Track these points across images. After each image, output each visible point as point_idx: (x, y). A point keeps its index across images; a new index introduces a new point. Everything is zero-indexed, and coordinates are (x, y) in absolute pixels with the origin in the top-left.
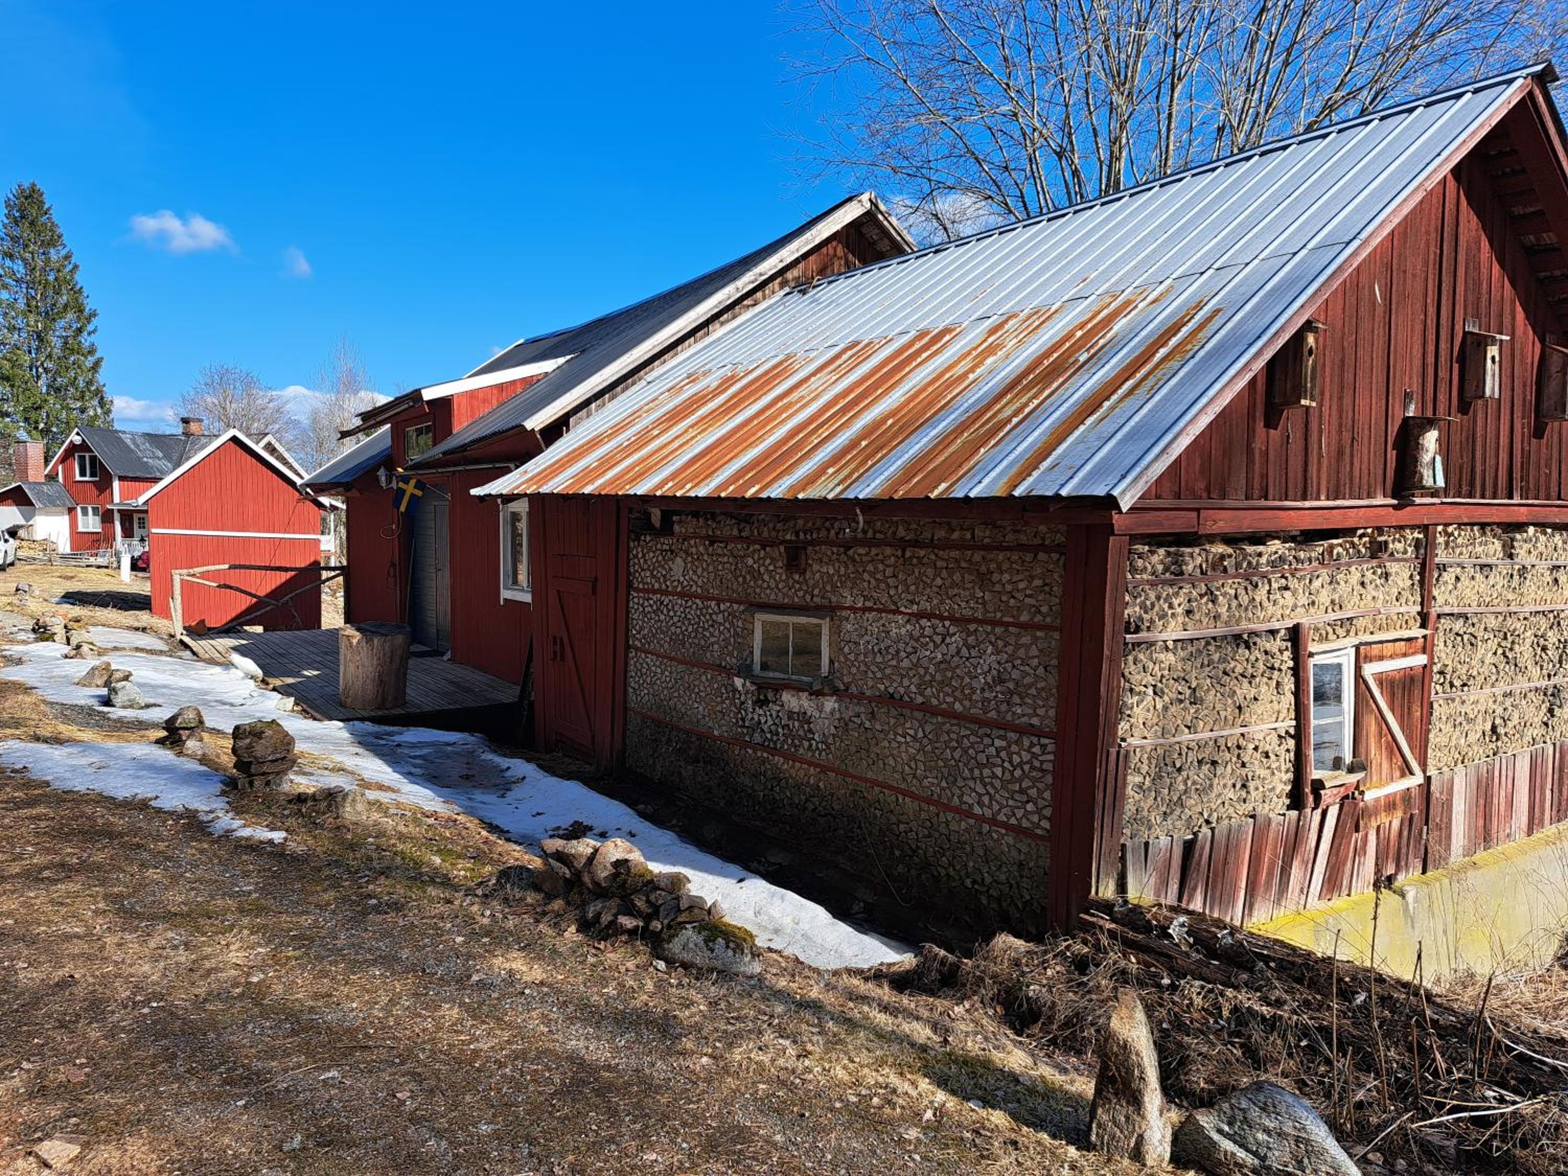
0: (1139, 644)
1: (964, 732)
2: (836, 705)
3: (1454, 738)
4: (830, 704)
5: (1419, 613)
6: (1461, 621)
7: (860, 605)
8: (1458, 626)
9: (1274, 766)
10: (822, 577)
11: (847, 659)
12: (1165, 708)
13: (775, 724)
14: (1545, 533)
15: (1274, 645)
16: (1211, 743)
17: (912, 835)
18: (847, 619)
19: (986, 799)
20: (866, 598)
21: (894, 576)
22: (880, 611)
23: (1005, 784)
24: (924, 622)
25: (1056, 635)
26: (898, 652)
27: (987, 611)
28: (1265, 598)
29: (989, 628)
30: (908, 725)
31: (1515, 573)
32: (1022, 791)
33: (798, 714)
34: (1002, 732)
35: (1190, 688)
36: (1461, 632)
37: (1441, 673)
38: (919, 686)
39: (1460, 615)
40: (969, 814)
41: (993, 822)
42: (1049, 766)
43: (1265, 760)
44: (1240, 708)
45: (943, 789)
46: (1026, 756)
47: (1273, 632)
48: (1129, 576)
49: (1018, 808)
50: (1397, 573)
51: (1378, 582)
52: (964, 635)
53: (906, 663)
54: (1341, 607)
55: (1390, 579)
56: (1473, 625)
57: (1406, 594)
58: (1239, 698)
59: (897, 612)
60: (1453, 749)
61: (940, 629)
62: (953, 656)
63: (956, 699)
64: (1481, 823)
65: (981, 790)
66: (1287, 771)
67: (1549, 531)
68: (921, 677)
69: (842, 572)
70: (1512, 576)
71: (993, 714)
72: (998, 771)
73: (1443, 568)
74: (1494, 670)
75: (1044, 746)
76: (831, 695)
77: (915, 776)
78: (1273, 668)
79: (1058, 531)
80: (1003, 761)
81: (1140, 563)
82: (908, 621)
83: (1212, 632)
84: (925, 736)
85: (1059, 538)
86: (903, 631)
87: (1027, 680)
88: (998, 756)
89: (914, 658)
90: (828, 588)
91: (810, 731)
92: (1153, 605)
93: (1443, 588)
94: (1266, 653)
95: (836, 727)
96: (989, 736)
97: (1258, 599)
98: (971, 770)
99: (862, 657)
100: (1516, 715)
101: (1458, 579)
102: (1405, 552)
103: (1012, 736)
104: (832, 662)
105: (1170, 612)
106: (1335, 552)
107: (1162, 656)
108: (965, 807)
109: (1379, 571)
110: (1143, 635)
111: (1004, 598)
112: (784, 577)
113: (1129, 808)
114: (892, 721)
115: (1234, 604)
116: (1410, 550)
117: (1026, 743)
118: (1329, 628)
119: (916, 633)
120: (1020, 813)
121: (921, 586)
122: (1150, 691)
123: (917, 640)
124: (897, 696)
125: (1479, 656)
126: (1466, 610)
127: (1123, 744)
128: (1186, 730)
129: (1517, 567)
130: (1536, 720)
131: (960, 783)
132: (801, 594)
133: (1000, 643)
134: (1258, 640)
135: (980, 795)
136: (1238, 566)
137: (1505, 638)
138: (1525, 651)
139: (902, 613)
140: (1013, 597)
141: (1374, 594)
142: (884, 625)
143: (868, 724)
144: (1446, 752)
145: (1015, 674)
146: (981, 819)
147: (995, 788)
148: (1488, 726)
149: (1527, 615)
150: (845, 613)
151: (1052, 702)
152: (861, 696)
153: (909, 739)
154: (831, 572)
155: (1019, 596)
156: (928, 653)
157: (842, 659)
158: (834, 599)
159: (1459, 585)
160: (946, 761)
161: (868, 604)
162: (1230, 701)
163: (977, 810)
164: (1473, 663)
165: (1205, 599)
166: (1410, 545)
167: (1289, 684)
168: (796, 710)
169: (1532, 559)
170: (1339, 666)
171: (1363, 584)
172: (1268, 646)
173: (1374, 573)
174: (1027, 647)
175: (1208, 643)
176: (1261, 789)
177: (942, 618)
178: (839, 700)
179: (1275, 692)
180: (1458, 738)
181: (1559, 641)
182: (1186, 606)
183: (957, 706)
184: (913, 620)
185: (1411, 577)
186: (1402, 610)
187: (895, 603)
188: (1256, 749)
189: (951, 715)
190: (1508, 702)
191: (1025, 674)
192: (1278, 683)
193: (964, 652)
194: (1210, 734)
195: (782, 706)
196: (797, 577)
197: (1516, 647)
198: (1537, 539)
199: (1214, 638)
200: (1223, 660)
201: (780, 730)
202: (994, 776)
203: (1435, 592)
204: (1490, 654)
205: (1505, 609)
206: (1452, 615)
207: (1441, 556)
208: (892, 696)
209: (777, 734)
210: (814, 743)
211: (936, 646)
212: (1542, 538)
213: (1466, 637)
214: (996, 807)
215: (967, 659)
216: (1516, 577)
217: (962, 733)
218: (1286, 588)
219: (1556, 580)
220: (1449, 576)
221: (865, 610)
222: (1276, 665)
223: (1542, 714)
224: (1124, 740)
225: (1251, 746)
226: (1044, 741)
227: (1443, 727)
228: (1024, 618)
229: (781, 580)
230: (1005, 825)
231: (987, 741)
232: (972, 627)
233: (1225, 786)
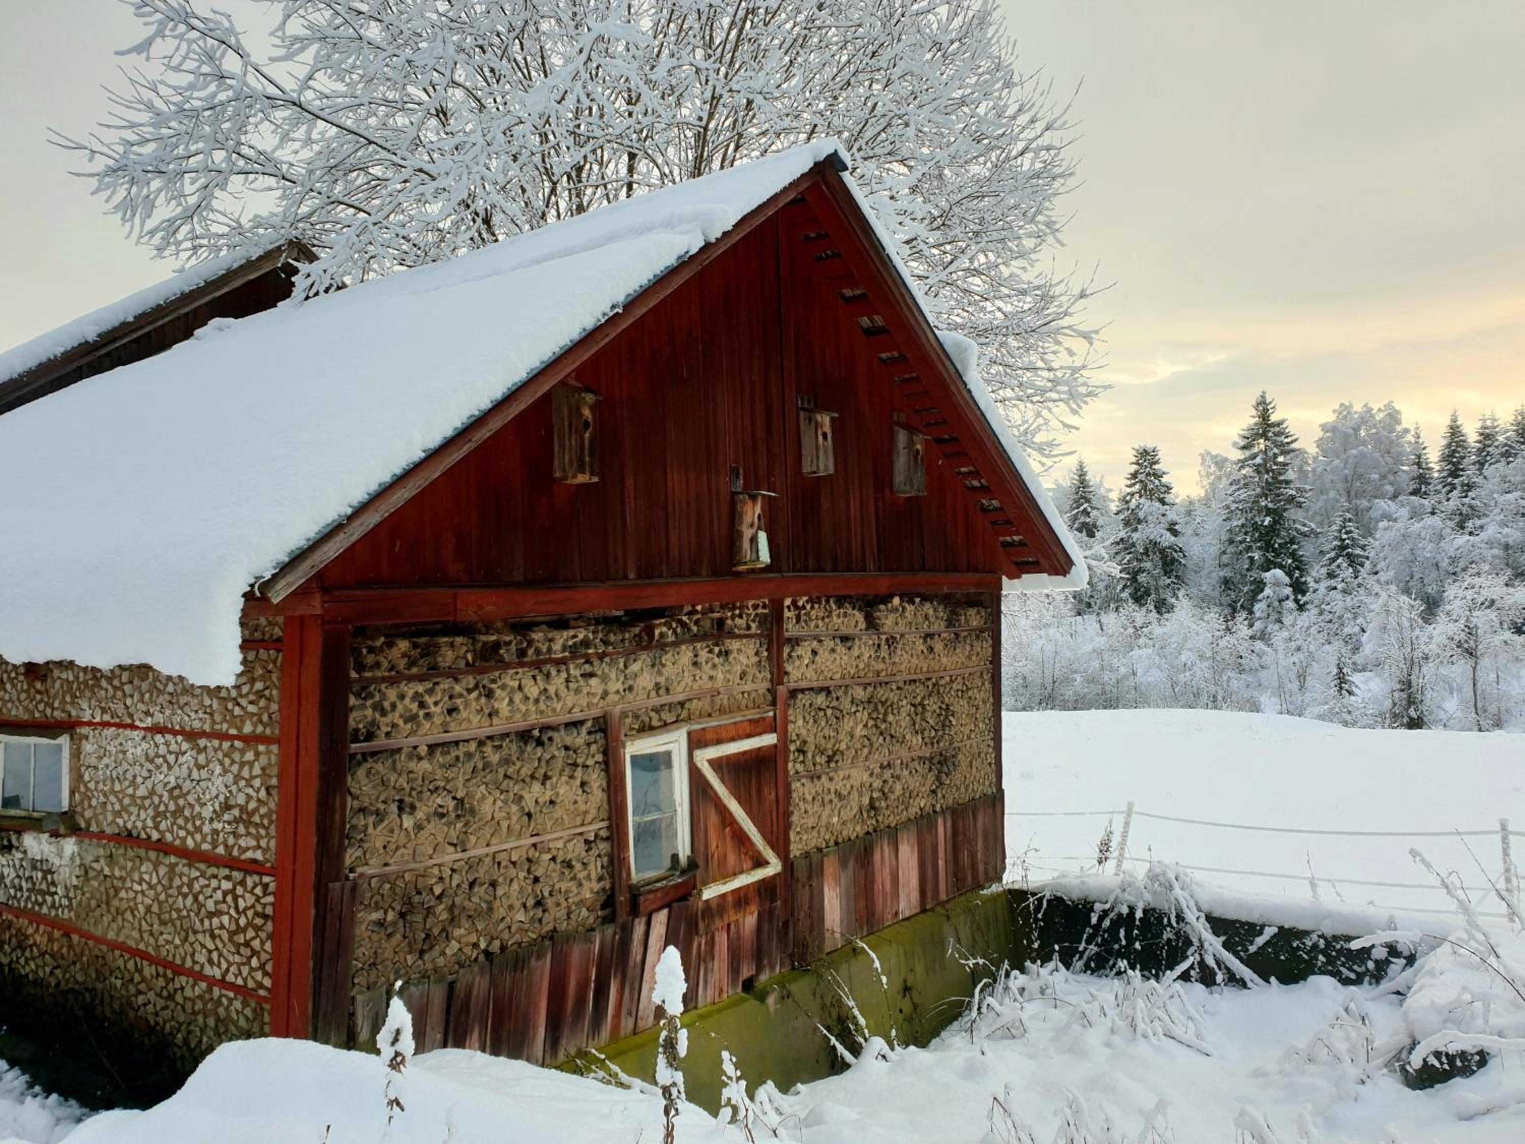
0: (373, 754)
1: (195, 874)
2: (76, 849)
3: (824, 816)
4: (70, 845)
5: (769, 690)
6: (824, 694)
7: (98, 719)
8: (821, 699)
9: (581, 875)
10: (62, 685)
11: (87, 788)
12: (419, 827)
13: (18, 876)
14: (913, 603)
15: (579, 739)
16: (487, 860)
17: (150, 1008)
18: (87, 737)
19: (215, 956)
20: (104, 711)
21: (131, 682)
22: (118, 726)
23: (232, 934)
24: (159, 738)
25: (275, 748)
26: (135, 777)
27: (214, 722)
28: (562, 688)
29: (216, 743)
30: (143, 869)
31: (883, 643)
32: (247, 944)
33: (41, 861)
34: (227, 872)
35: (454, 798)
36: (823, 706)
37: (801, 751)
38: (154, 818)
39: (821, 689)
40: (199, 976)
41: (223, 983)
42: (269, 911)
43: (567, 871)
44: (529, 815)
45: (176, 947)
46: (250, 899)
47: (576, 724)
48: (354, 675)
49: (243, 964)
50: (739, 651)
51: (716, 660)
52: (194, 753)
53: (142, 791)
54: (668, 690)
55: (731, 658)
56: (838, 699)
57: (753, 671)
58: (529, 804)
59: (133, 727)
60: (823, 830)
61: (174, 747)
62: (185, 779)
63: (188, 833)
64: (862, 904)
65: (211, 946)
66: (600, 879)
67: (917, 600)
68: (156, 808)
69: (81, 679)
70: (879, 645)
71: (221, 850)
72: (225, 920)
73: (795, 642)
74: (866, 742)
75: (265, 886)
76: (70, 836)
77: (152, 934)
78: (575, 765)
79: (276, 624)
80: (229, 907)
81: (370, 659)
82: (144, 738)
83: (489, 731)
84: (160, 882)
85: (277, 632)
86: (139, 751)
87: (252, 805)
88: (224, 901)
89: (149, 783)
90: (68, 699)
91: (54, 883)
92: (394, 706)
93: (797, 663)
94: (567, 748)
95: (77, 877)
96: (215, 877)
97: (552, 690)
98: (202, 921)
99: (101, 786)
100: (898, 788)
101: (814, 653)
102: (749, 628)
103: (237, 875)
104: (72, 793)
105: (421, 713)
106: (657, 632)
107: (412, 765)
108: (197, 968)
109: (717, 649)
110: (380, 742)
111: (230, 706)
112: (25, 687)
113: (362, 952)
114: (129, 865)
115: (518, 697)
116: (753, 625)
117: (250, 882)
118: (653, 714)
119: (151, 753)
120: (245, 970)
121: (155, 694)
122: (394, 807)
123: (151, 761)
124: (135, 833)
125: (847, 728)
126: (828, 683)
127: (351, 876)
128: (451, 849)
129: (884, 637)
130: (923, 789)
131: (192, 938)
132: (41, 707)
133: (227, 761)
134: (555, 735)
135: (210, 952)
136: (522, 653)
137: (876, 709)
138: (901, 721)
139: (137, 728)
140: (238, 704)
141: (712, 673)
142: (121, 744)
143: (107, 871)
144: (815, 833)
145: (241, 800)
146: (212, 982)
147: (222, 941)
148: (866, 801)
149: (901, 684)
150: (84, 730)
151: (273, 830)
152: (101, 835)
153: (145, 886)
154: (71, 678)
155: (243, 702)
156: (162, 777)
157: (82, 789)
158: (74, 713)
159: (817, 658)
160: (178, 911)
161: (107, 718)
162: (514, 808)
163: (208, 971)
164: (841, 737)
165: (475, 694)
166: (753, 621)
167: (597, 780)
168: (39, 858)
169: (901, 628)
170: (668, 754)
171: (695, 664)
172: (569, 741)
173: (711, 652)
174: (251, 764)
175: (481, 743)
176: (564, 904)
177: (175, 733)
178: (80, 843)
179: (580, 792)
180: (830, 816)
181: (941, 708)
182: (446, 703)
183: (190, 842)
184: (149, 735)
185: (757, 654)
186: (747, 688)
187: (131, 716)
188: (553, 859)
189: (183, 853)
190: (887, 774)
191: (249, 797)
192: (583, 784)
193: (195, 774)
194: (486, 850)
195: (25, 852)
196: (38, 685)
197: (890, 718)
198: (904, 609)
199: (490, 738)
200: (506, 761)
201: (24, 884)
202: (222, 927)
203: (789, 668)
204: (860, 726)
205: (875, 679)
206: (812, 689)
207: (791, 629)
208: (130, 834)
209: (21, 889)
210: (56, 897)
211: (170, 768)
212: (910, 608)
213: (829, 712)
214: (224, 965)
215: (199, 781)
216: (884, 647)
217: (192, 876)
218: (591, 675)
219: (931, 649)
220: (804, 651)
221: (105, 725)
222: (580, 761)
223: (929, 782)
224: (352, 870)
225: (548, 857)
226: (266, 879)
227: (809, 808)
228: (248, 729)
229: (23, 691)
230: (232, 986)
231: (214, 883)
232: (202, 742)
233: (511, 907)
